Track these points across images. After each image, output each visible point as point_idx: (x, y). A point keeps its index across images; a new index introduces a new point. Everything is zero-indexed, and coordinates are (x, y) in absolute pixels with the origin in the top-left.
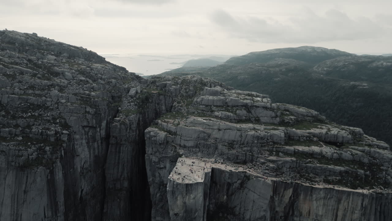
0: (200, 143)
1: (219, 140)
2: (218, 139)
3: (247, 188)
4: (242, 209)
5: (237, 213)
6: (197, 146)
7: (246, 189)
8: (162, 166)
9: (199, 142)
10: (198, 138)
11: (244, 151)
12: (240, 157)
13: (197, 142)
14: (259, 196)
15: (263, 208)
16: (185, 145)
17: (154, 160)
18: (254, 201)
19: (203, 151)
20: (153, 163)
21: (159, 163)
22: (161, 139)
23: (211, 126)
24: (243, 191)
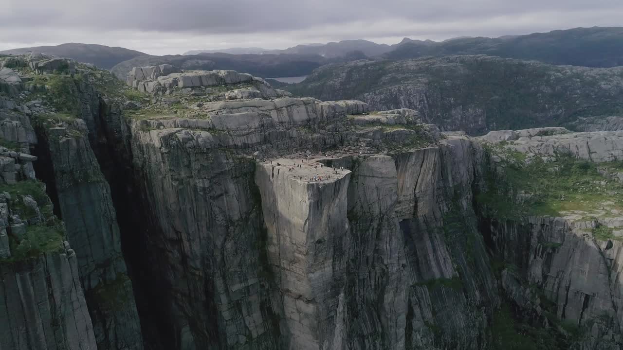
0: (269, 134)
1: (286, 124)
2: (285, 122)
3: (361, 176)
4: (365, 205)
5: (359, 214)
6: (266, 140)
7: (359, 177)
8: (219, 192)
9: (267, 133)
10: (262, 126)
11: (329, 131)
12: (328, 141)
13: (265, 134)
14: (382, 178)
15: (392, 190)
16: (245, 144)
17: (201, 185)
18: (377, 188)
19: (277, 146)
20: (200, 191)
21: (213, 189)
22: (208, 141)
23: (260, 107)
24: (357, 182)
